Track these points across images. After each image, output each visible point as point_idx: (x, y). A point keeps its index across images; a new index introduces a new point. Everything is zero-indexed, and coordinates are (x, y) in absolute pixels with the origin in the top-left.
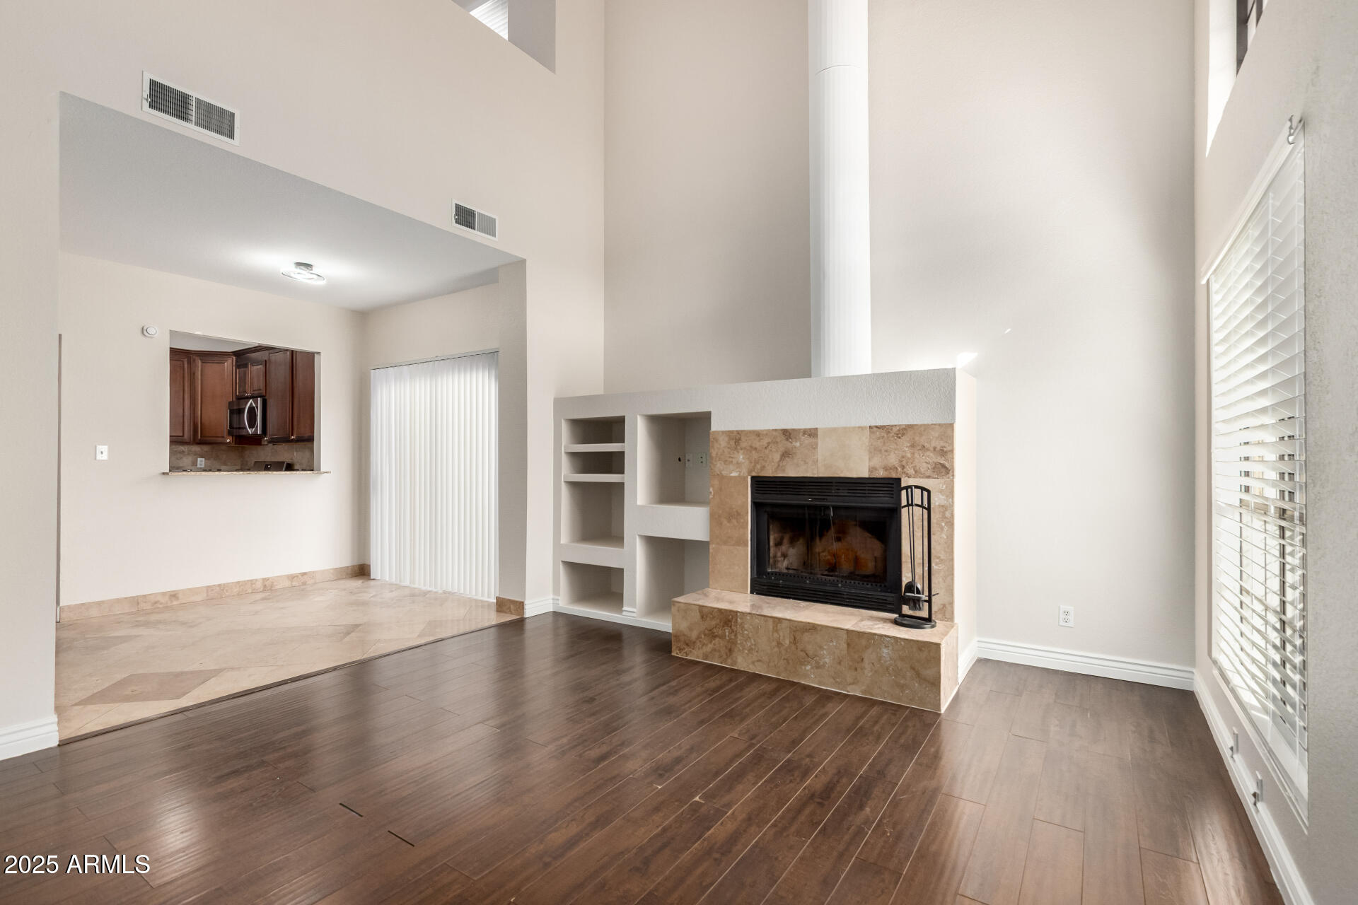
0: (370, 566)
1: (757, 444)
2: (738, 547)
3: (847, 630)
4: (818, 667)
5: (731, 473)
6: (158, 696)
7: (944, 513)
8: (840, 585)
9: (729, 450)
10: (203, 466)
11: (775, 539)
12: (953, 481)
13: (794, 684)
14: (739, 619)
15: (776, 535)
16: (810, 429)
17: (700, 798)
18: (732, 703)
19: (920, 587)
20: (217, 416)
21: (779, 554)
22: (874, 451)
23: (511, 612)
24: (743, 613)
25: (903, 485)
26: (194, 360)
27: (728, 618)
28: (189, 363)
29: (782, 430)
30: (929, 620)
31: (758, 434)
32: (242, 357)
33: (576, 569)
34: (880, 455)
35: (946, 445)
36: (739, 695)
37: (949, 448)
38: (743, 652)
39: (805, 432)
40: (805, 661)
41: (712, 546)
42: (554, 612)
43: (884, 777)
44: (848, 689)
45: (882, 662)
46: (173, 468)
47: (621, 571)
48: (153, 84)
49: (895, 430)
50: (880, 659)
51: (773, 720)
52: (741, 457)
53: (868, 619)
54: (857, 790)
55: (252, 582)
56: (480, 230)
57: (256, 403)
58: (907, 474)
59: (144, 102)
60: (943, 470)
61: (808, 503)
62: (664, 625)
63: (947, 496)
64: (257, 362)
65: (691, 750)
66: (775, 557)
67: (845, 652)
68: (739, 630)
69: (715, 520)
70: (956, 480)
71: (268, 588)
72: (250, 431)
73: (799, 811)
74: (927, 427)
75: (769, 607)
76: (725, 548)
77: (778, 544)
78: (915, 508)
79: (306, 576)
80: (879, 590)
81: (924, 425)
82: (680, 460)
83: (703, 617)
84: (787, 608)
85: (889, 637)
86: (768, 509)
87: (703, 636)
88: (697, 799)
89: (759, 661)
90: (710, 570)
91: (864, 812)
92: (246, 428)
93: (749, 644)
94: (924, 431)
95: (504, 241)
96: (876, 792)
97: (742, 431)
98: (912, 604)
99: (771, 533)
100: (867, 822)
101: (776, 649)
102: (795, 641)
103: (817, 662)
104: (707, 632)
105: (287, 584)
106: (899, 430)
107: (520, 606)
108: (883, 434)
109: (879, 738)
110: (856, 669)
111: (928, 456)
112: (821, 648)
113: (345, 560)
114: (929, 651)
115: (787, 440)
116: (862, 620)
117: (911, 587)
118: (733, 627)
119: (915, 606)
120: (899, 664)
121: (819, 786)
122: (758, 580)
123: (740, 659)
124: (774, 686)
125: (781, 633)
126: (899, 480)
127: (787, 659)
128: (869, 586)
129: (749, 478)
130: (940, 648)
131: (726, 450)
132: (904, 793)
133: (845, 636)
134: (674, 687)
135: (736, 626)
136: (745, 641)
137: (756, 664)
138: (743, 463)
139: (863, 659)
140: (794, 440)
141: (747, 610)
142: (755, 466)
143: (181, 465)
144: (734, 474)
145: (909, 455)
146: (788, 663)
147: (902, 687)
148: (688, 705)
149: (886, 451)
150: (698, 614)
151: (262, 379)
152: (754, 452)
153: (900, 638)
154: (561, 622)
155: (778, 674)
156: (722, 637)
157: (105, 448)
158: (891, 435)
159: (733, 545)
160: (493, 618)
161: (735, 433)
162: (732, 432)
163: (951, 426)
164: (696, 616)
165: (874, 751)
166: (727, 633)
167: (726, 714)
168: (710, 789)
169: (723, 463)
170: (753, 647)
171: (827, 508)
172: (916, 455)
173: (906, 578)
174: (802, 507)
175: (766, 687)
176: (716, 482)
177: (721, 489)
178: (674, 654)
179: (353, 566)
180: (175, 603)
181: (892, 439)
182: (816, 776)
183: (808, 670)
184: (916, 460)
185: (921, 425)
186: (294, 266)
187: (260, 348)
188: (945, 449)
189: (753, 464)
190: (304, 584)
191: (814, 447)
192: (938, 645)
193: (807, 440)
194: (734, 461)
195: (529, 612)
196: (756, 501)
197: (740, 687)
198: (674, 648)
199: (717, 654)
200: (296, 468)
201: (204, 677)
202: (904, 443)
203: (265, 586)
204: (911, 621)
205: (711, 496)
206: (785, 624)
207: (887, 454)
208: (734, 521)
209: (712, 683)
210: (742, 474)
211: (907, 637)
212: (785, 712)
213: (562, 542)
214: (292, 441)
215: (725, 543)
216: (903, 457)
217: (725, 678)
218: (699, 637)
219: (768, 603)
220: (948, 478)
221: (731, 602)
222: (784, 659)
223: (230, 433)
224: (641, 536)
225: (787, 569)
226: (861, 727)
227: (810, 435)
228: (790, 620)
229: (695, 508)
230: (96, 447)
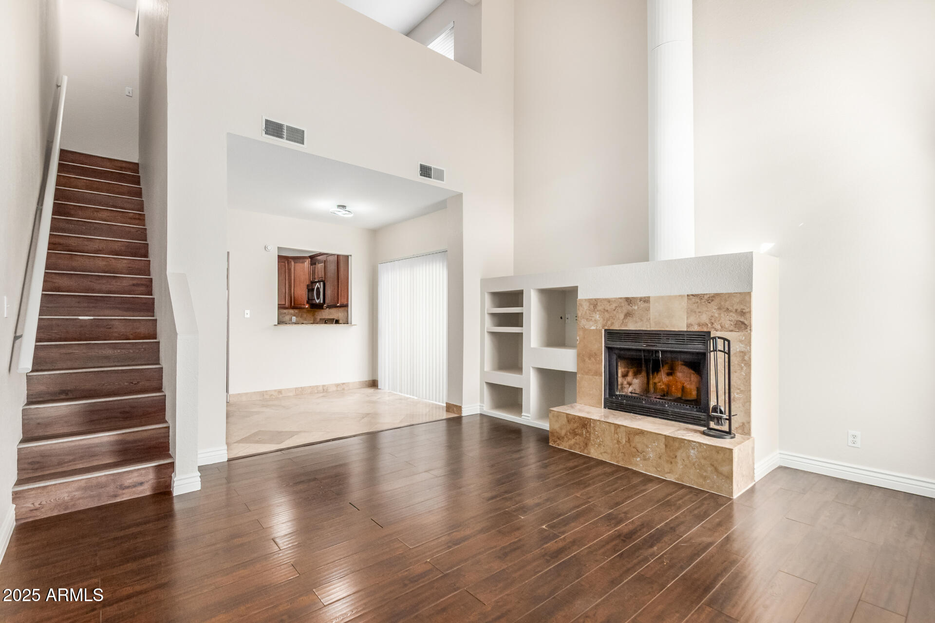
0: (378, 381)
1: (608, 308)
2: (595, 377)
3: (665, 435)
4: (645, 460)
5: (591, 327)
6: (271, 441)
7: (743, 357)
8: (666, 406)
9: (590, 312)
10: (294, 321)
11: (622, 372)
12: (750, 334)
13: (627, 469)
14: (592, 424)
15: (623, 370)
16: (645, 297)
17: (546, 526)
18: (582, 477)
19: (723, 409)
20: (301, 293)
21: (625, 383)
22: (690, 312)
23: (454, 412)
24: (595, 420)
25: (712, 336)
26: (290, 262)
27: (585, 423)
28: (288, 263)
29: (625, 298)
30: (729, 433)
31: (609, 301)
32: (313, 259)
33: (495, 388)
34: (695, 315)
35: (745, 308)
36: (587, 472)
37: (747, 310)
38: (595, 446)
39: (641, 299)
40: (636, 455)
41: (578, 376)
42: (481, 415)
43: (675, 531)
44: (666, 476)
45: (690, 459)
46: (280, 322)
47: (521, 389)
48: (267, 121)
49: (706, 297)
50: (688, 457)
51: (607, 489)
52: (597, 316)
53: (684, 430)
54: (651, 536)
55: (317, 387)
56: (435, 178)
57: (320, 285)
58: (715, 329)
59: (263, 131)
60: (743, 326)
61: (643, 348)
62: (545, 425)
63: (746, 345)
64: (320, 262)
65: (547, 500)
66: (622, 384)
67: (663, 451)
68: (592, 431)
69: (581, 358)
70: (753, 334)
71: (325, 391)
72: (318, 301)
73: (607, 543)
74: (730, 295)
75: (613, 417)
76: (586, 376)
77: (625, 376)
78: (718, 353)
79: (344, 385)
80: (695, 410)
81: (728, 293)
82: (561, 318)
83: (569, 421)
84: (626, 419)
85: (695, 442)
86: (617, 351)
87: (569, 434)
88: (544, 527)
89: (605, 452)
90: (577, 391)
91: (652, 549)
92: (315, 299)
93: (599, 441)
94: (728, 297)
95: (448, 184)
96: (666, 539)
97: (598, 299)
98: (716, 420)
99: (619, 368)
100: (653, 555)
101: (617, 445)
102: (629, 441)
103: (644, 456)
104: (571, 431)
105: (334, 389)
106: (709, 297)
107: (459, 408)
108: (697, 300)
109: (679, 508)
110: (671, 463)
111: (731, 316)
112: (647, 447)
113: (366, 377)
114: (724, 454)
115: (629, 305)
116: (678, 430)
117: (715, 409)
118: (588, 429)
119: (718, 422)
120: (703, 461)
121: (626, 531)
122: (610, 399)
123: (592, 451)
124: (614, 469)
125: (620, 435)
126: (709, 333)
127: (624, 453)
128: (687, 407)
129: (603, 330)
130: (732, 452)
131: (588, 312)
132: (686, 542)
133: (664, 440)
134: (545, 463)
135: (590, 428)
136: (596, 439)
137: (603, 454)
138: (599, 320)
139: (676, 457)
140: (633, 305)
141: (598, 418)
142: (607, 322)
143: (284, 320)
144: (593, 328)
145: (717, 315)
146: (625, 455)
147: (705, 478)
148: (552, 475)
149: (700, 312)
150: (566, 419)
151: (323, 270)
152: (606, 313)
153: (703, 444)
154: (485, 420)
155: (618, 462)
156: (581, 435)
157: (247, 311)
158: (703, 301)
159: (592, 375)
160: (445, 415)
161: (594, 300)
162: (592, 299)
163: (749, 294)
164: (564, 420)
165: (673, 515)
166: (584, 433)
167: (576, 483)
168: (554, 523)
169: (585, 320)
170: (601, 443)
171: (657, 351)
172: (722, 315)
173: (713, 403)
174: (640, 350)
175: (608, 470)
176: (581, 333)
177: (584, 338)
178: (550, 444)
179: (369, 381)
180: (281, 396)
181: (704, 304)
182: (626, 525)
183: (638, 461)
184: (722, 319)
185: (726, 294)
186: (336, 207)
187: (321, 254)
188: (744, 311)
189: (605, 322)
190: (343, 389)
191: (648, 309)
192: (731, 450)
193: (642, 305)
194: (593, 319)
195: (465, 413)
196: (607, 346)
197: (589, 468)
198: (550, 440)
199: (578, 446)
200: (340, 322)
201: (292, 434)
202: (713, 307)
203: (324, 390)
204: (715, 433)
205: (578, 343)
206: (622, 429)
207: (699, 314)
208: (593, 359)
209: (571, 464)
210: (598, 328)
211: (708, 443)
212: (616, 486)
213: (485, 370)
214: (338, 307)
215: (587, 373)
216: (712, 316)
217: (582, 461)
218: (566, 434)
219: (614, 415)
220: (747, 332)
221: (588, 413)
222: (622, 452)
223: (308, 302)
224: (534, 368)
225: (631, 393)
226: (668, 501)
227: (644, 301)
228: (626, 426)
229: (568, 350)
230: (244, 311)
